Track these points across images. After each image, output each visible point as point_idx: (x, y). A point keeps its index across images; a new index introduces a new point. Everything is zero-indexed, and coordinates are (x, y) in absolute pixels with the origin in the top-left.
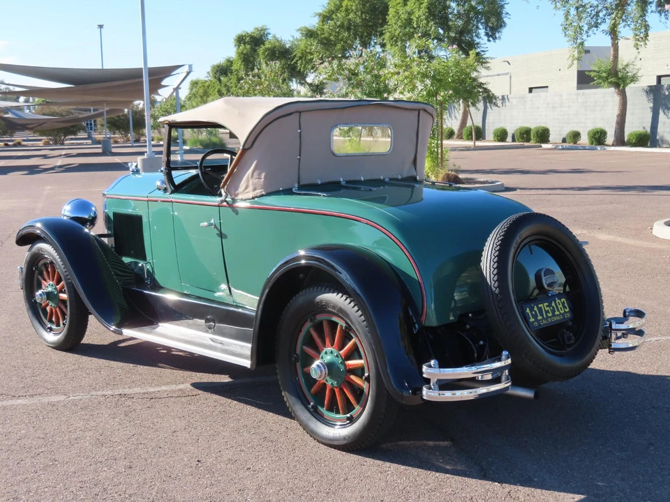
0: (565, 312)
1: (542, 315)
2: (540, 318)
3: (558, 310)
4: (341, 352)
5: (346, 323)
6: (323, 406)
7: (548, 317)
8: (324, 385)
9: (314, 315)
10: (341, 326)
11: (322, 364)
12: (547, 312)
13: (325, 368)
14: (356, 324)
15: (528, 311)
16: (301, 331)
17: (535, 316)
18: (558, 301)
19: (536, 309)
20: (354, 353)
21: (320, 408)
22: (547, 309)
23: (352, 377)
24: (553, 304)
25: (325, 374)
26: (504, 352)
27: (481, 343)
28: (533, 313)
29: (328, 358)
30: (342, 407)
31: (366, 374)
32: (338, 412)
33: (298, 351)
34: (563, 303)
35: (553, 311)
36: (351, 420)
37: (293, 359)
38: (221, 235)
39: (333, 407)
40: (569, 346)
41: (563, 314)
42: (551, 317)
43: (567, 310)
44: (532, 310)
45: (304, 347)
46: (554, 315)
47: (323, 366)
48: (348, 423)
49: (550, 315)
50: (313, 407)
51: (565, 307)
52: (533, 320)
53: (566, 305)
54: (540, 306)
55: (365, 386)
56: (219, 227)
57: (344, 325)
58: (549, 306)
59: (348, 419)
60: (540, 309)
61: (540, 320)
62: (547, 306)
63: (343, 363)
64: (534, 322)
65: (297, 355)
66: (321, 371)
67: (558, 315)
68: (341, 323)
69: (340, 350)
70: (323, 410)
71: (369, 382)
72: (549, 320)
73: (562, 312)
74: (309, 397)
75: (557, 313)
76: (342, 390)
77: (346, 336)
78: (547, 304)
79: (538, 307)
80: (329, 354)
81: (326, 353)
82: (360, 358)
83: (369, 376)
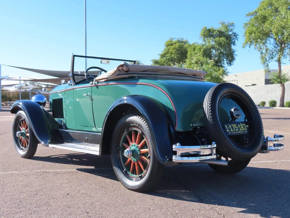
0: (245, 130)
1: (233, 129)
2: (232, 130)
3: (241, 129)
4: (138, 145)
5: (142, 131)
6: (129, 171)
7: (236, 131)
8: (131, 161)
9: (128, 128)
10: (140, 133)
11: (129, 150)
12: (236, 128)
13: (131, 152)
14: (145, 131)
15: (226, 126)
16: (122, 136)
17: (230, 129)
18: (241, 125)
19: (230, 126)
20: (145, 146)
21: (128, 172)
22: (236, 127)
23: (143, 157)
24: (239, 126)
25: (131, 155)
26: (213, 142)
27: (203, 140)
28: (229, 128)
29: (133, 148)
30: (138, 171)
31: (149, 156)
32: (136, 174)
33: (121, 145)
34: (244, 126)
35: (239, 129)
36: (141, 177)
37: (118, 149)
38: (92, 100)
39: (134, 172)
40: (246, 144)
41: (244, 131)
42: (237, 131)
43: (246, 129)
44: (228, 126)
45: (123, 144)
46: (239, 130)
47: (130, 151)
48: (140, 179)
49: (237, 130)
50: (125, 171)
51: (244, 128)
52: (229, 131)
54: (232, 125)
55: (148, 161)
56: (91, 96)
57: (141, 132)
58: (237, 126)
59: (140, 177)
60: (232, 127)
61: (232, 131)
62: (236, 126)
63: (139, 150)
64: (229, 132)
65: (120, 147)
66: (129, 153)
67: (241, 131)
68: (140, 132)
69: (138, 144)
70: (130, 173)
71: (150, 159)
72: (237, 132)
73: (243, 130)
74: (124, 166)
75: (240, 130)
76: (138, 163)
77: (142, 138)
78: (236, 125)
79: (231, 126)
80: (133, 146)
81: (132, 146)
82: (147, 148)
83: (150, 156)
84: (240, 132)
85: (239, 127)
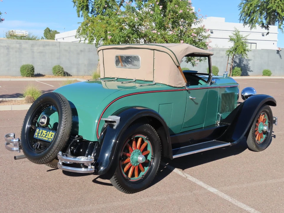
0: (50, 138)
2: (40, 135)
3: (48, 136)
7: (42, 136)
28: (39, 132)
34: (52, 134)
35: (46, 135)
41: (48, 138)
46: (45, 137)
51: (51, 136)
53: (52, 136)
60: (42, 132)
62: (45, 132)
72: (42, 138)
73: (49, 137)
75: (47, 137)
84: (44, 138)
85: (47, 134)
